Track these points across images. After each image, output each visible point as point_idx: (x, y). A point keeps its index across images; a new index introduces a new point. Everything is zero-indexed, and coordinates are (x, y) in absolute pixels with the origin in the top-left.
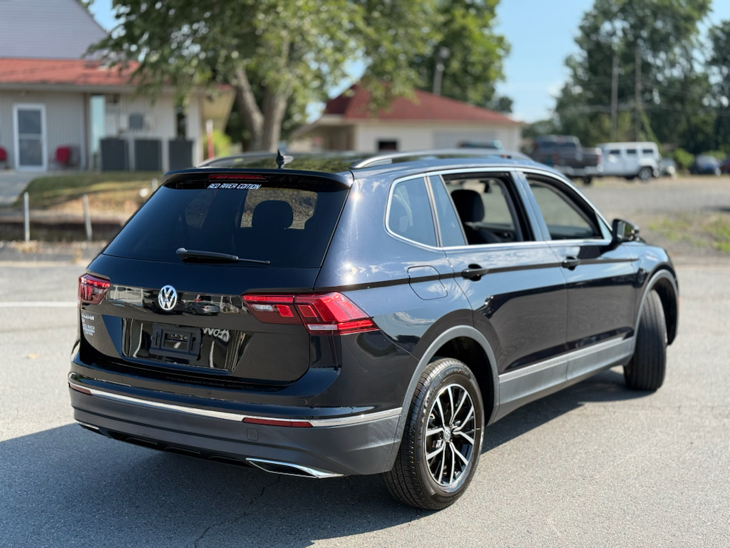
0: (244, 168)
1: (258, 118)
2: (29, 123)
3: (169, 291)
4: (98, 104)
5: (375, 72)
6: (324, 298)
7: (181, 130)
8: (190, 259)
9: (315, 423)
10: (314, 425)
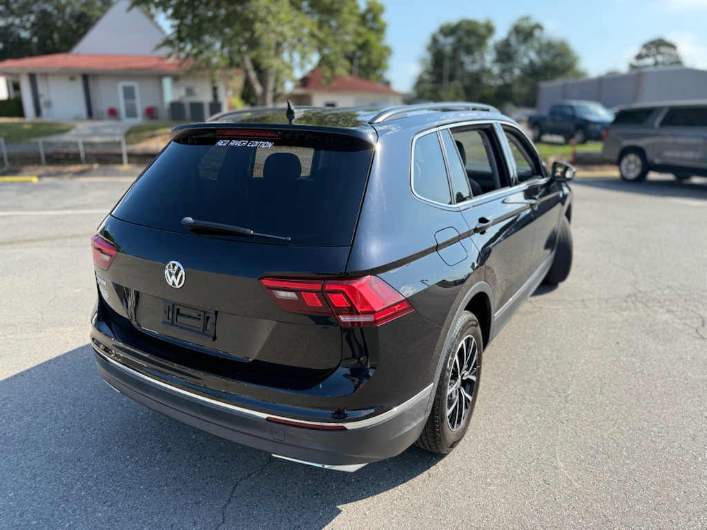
0: (252, 123)
1: (258, 89)
2: (129, 93)
3: (176, 268)
4: (167, 82)
5: (324, 61)
6: (356, 284)
7: (215, 96)
8: (196, 230)
9: (350, 426)
10: (348, 428)
